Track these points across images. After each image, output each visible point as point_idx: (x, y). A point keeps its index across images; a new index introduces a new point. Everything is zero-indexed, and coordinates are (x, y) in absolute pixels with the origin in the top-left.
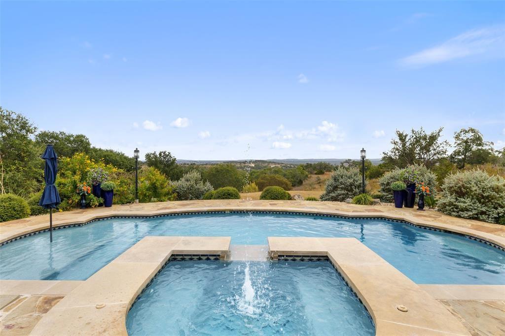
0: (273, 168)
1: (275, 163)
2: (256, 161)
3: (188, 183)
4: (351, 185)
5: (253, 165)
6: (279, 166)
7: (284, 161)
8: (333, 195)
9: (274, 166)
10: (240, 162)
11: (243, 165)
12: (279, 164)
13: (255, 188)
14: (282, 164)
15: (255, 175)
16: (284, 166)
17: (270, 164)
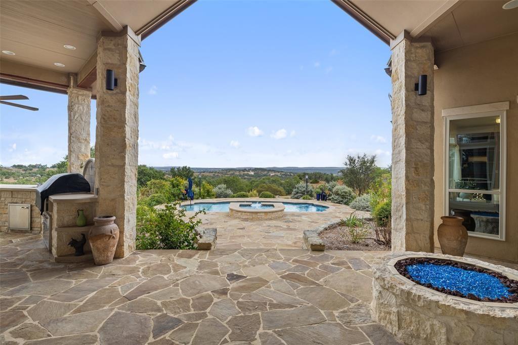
0: (273, 176)
1: (274, 171)
2: (255, 170)
3: (221, 190)
4: (304, 191)
5: (252, 173)
6: (279, 174)
7: (284, 169)
8: (296, 196)
9: (274, 174)
10: (239, 170)
11: (242, 173)
12: (278, 172)
13: (256, 195)
14: (282, 172)
15: (255, 183)
16: (284, 175)
17: (270, 172)
